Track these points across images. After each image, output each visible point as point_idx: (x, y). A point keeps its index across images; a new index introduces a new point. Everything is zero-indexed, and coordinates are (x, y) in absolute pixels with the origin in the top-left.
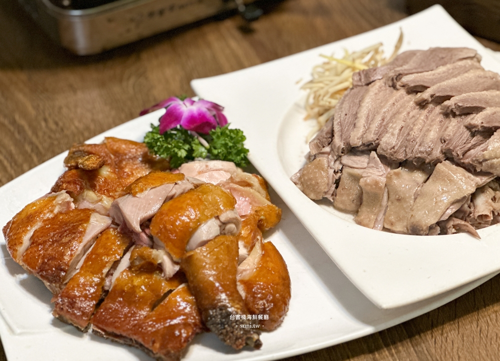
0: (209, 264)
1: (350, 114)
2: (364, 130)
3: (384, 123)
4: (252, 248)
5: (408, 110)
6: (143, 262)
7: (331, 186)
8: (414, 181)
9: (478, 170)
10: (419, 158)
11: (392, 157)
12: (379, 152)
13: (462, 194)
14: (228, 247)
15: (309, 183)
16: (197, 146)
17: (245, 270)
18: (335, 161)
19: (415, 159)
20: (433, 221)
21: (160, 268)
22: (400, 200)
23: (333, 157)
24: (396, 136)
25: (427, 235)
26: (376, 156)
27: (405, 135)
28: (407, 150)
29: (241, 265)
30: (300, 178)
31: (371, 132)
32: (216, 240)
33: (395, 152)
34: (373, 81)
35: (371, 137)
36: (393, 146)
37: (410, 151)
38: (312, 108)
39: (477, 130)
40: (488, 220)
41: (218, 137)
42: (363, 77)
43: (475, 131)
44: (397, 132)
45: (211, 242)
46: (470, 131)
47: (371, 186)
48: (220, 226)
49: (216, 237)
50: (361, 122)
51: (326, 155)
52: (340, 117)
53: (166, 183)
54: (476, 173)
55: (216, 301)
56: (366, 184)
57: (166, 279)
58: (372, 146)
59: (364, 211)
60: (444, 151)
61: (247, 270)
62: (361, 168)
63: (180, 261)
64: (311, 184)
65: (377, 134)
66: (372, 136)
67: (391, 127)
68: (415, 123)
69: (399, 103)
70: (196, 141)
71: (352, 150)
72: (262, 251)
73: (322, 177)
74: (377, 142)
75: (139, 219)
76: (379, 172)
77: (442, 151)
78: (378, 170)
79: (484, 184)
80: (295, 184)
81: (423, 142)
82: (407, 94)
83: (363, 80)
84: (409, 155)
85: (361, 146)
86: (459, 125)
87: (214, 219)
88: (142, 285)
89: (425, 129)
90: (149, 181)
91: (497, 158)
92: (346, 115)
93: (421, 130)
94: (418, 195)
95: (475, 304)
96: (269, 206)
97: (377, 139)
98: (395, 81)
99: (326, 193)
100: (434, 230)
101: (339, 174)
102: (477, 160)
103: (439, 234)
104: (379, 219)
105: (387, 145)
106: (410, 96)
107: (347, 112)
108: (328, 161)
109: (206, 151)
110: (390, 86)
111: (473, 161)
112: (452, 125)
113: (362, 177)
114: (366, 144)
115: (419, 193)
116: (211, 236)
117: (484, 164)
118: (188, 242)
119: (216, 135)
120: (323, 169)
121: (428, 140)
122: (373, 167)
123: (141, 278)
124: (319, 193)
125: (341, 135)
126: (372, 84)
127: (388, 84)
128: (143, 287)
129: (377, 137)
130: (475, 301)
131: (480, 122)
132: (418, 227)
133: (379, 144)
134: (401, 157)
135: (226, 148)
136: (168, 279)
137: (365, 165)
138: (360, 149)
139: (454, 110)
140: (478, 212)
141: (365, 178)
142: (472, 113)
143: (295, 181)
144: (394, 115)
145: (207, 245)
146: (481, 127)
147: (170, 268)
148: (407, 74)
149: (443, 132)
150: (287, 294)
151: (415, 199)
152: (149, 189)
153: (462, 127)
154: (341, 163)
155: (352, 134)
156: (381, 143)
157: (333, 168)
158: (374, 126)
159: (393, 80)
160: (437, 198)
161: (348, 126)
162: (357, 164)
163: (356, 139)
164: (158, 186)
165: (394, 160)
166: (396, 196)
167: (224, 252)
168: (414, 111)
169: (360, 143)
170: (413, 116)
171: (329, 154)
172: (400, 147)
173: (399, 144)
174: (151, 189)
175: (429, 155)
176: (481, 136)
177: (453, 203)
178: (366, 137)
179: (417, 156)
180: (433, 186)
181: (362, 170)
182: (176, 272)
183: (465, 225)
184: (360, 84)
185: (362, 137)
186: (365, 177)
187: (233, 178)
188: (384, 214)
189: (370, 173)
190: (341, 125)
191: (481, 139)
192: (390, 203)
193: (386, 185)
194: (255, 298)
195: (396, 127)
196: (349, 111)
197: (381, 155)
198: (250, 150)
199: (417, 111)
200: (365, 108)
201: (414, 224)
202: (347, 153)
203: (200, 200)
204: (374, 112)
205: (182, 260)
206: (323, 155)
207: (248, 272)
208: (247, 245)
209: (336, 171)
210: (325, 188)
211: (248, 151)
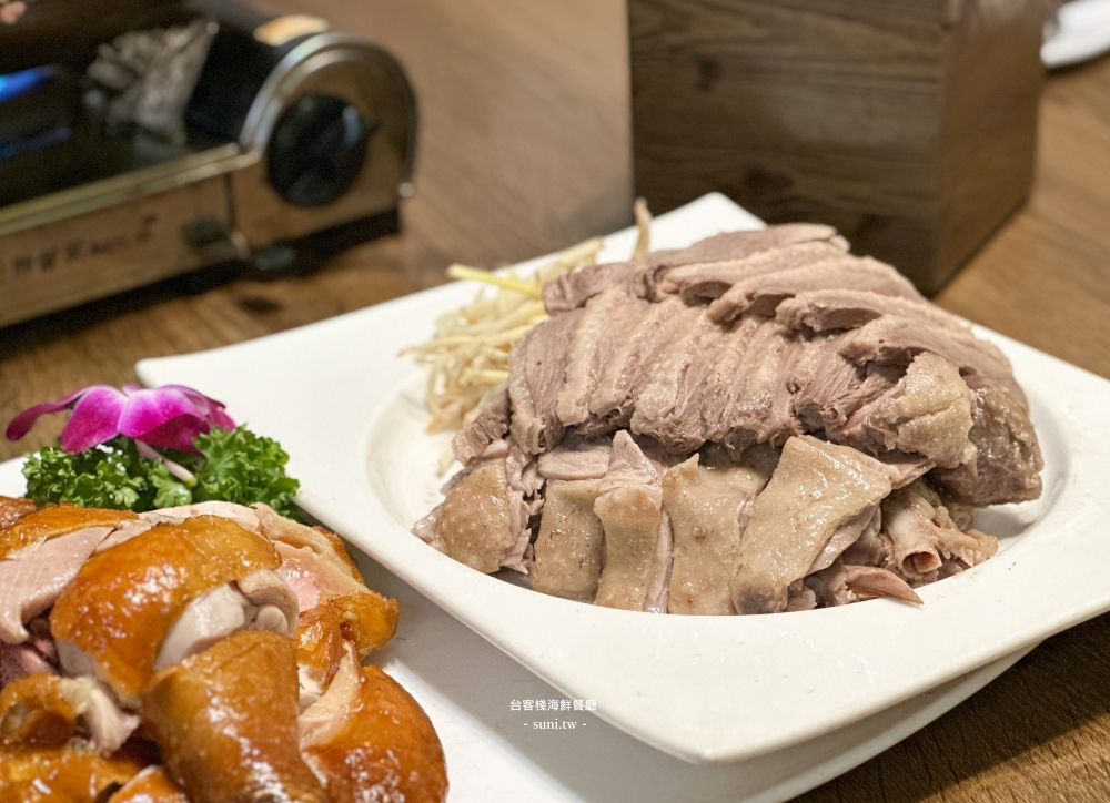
0: (222, 695)
1: (549, 360)
2: (590, 383)
3: (642, 362)
4: (330, 679)
5: (696, 331)
6: (33, 716)
7: (520, 534)
8: (734, 489)
9: (891, 447)
10: (740, 430)
11: (672, 435)
12: (637, 428)
13: (861, 500)
14: (269, 655)
15: (461, 531)
16: (163, 481)
17: (318, 725)
18: (525, 470)
19: (731, 435)
20: (796, 571)
21: (82, 728)
22: (703, 538)
23: (517, 459)
24: (676, 385)
25: (785, 611)
26: (629, 438)
27: (697, 384)
28: (707, 415)
29: (307, 712)
30: (436, 526)
31: (611, 382)
32: (237, 639)
33: (678, 423)
34: (595, 295)
35: (611, 394)
36: (669, 407)
37: (716, 417)
38: (444, 406)
39: (870, 358)
40: (930, 569)
41: (218, 453)
42: (568, 287)
43: (868, 362)
44: (674, 376)
45: (222, 643)
46: (855, 365)
47: (628, 508)
48: (245, 609)
49: (236, 632)
50: (582, 368)
51: (499, 460)
52: (525, 369)
53: (88, 524)
54: (885, 456)
55: (248, 788)
56: (614, 507)
57: (102, 756)
58: (617, 418)
59: (613, 581)
60: (798, 410)
61: (324, 723)
62: (595, 477)
63: (138, 703)
64: (467, 532)
65: (625, 387)
66: (614, 391)
67: (660, 369)
68: (717, 360)
69: (670, 321)
70: (161, 468)
71: (566, 437)
72: (360, 677)
73: (494, 510)
74: (627, 404)
75: (19, 603)
76: (642, 475)
77: (794, 411)
78: (636, 471)
79: (908, 482)
80: (427, 540)
81: (744, 392)
82: (685, 307)
83: (569, 296)
84: (715, 428)
85: (587, 421)
86: (825, 353)
87: (226, 588)
88: (34, 778)
89: (743, 368)
90: (42, 520)
91: (932, 413)
92: (539, 363)
93: (735, 370)
94: (750, 518)
95: (930, 778)
96: (363, 595)
97: (628, 398)
98: (651, 282)
99: (508, 552)
100: (802, 601)
101: (538, 502)
102: (884, 420)
103: (817, 607)
104: (654, 597)
105: (655, 407)
106: (693, 310)
107: (540, 358)
108: (506, 472)
109: (187, 493)
110: (640, 297)
111: (876, 422)
112: (808, 355)
113: (599, 494)
114: (600, 416)
115: (751, 514)
116: (221, 628)
117: (901, 429)
118: (159, 649)
119: (211, 449)
120: (495, 491)
121: (757, 386)
122: (624, 466)
123: (31, 760)
124: (488, 552)
125: (534, 406)
126: (596, 297)
127: (636, 292)
128: (37, 783)
129: (627, 393)
130: (927, 770)
131: (877, 339)
132: (761, 592)
133: (634, 409)
134: (694, 433)
135: (241, 479)
136: (107, 755)
137: (604, 468)
138: (585, 431)
139: (809, 322)
140: (905, 548)
141: (607, 495)
142: (852, 329)
143: (422, 533)
144: (663, 346)
145: (212, 650)
146: (882, 350)
147: (113, 726)
148: (678, 266)
149: (791, 369)
150: (438, 776)
151: (743, 530)
152: (42, 539)
153: (835, 354)
154: (539, 475)
155: (562, 398)
156: (639, 405)
157: (521, 489)
158: (616, 372)
159: (645, 281)
160: (800, 515)
161: (549, 385)
162: (581, 467)
163: (573, 404)
164: (68, 533)
165: (678, 443)
166: (692, 530)
167: (259, 665)
168: (710, 335)
169: (586, 415)
170: (710, 346)
171: (504, 455)
172: (690, 411)
173: (685, 403)
174: (47, 539)
175: (763, 420)
176: (883, 375)
177: (839, 528)
178: (599, 397)
179: (733, 425)
180: (786, 490)
181: (597, 481)
182: (128, 735)
183: (877, 577)
184: (563, 305)
185: (588, 399)
186: (607, 492)
187: (266, 526)
188: (667, 582)
189: (617, 480)
190: (529, 387)
191: (883, 385)
192: (678, 551)
193: (663, 506)
194: (352, 781)
195: (672, 365)
196: (546, 355)
197: (643, 435)
198: (301, 482)
199: (715, 334)
200: (586, 338)
201: (748, 586)
202: (554, 447)
203: (187, 543)
204: (611, 346)
205: (144, 698)
206: (490, 462)
207: (327, 727)
208: (318, 669)
209: (529, 495)
210: (504, 539)
211: (296, 483)
